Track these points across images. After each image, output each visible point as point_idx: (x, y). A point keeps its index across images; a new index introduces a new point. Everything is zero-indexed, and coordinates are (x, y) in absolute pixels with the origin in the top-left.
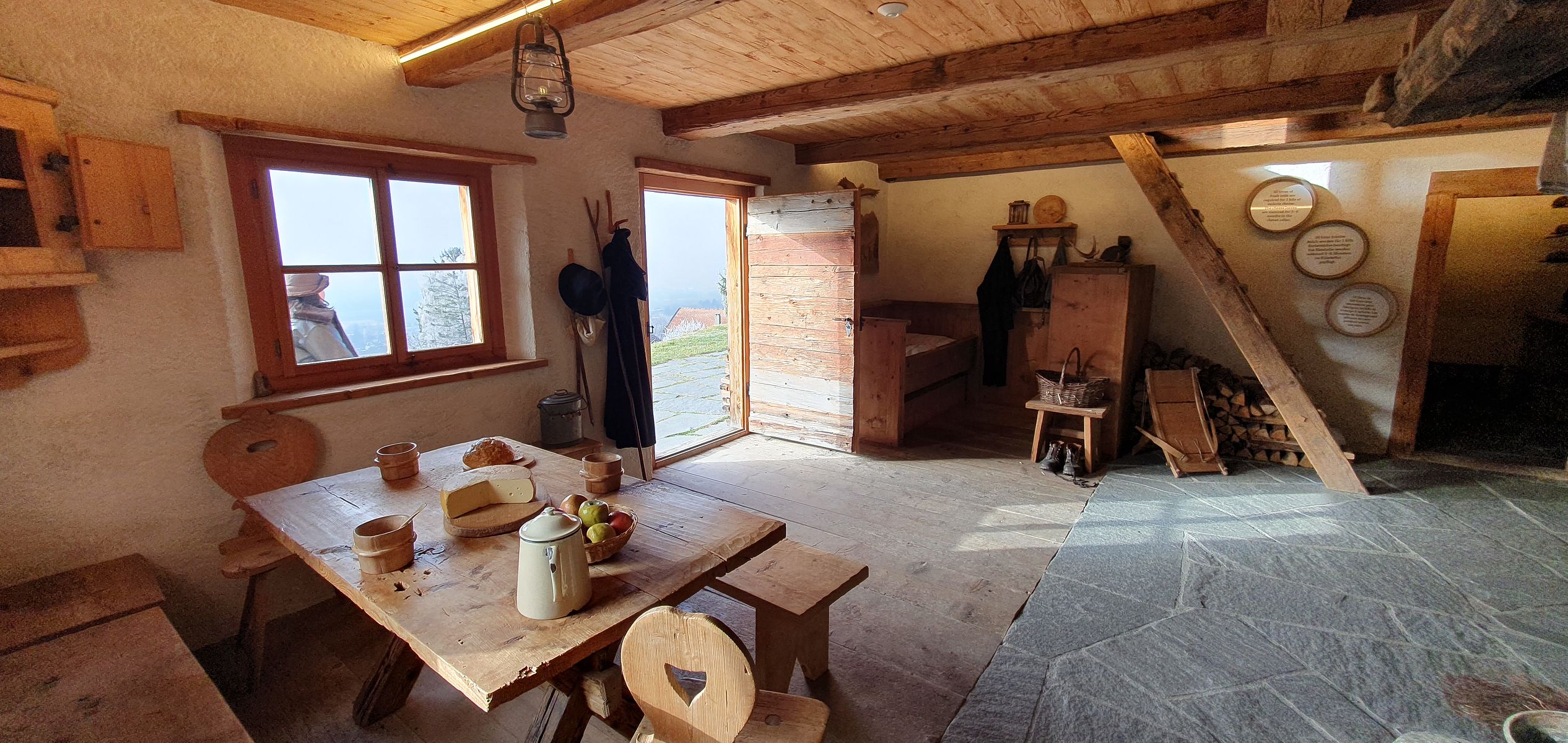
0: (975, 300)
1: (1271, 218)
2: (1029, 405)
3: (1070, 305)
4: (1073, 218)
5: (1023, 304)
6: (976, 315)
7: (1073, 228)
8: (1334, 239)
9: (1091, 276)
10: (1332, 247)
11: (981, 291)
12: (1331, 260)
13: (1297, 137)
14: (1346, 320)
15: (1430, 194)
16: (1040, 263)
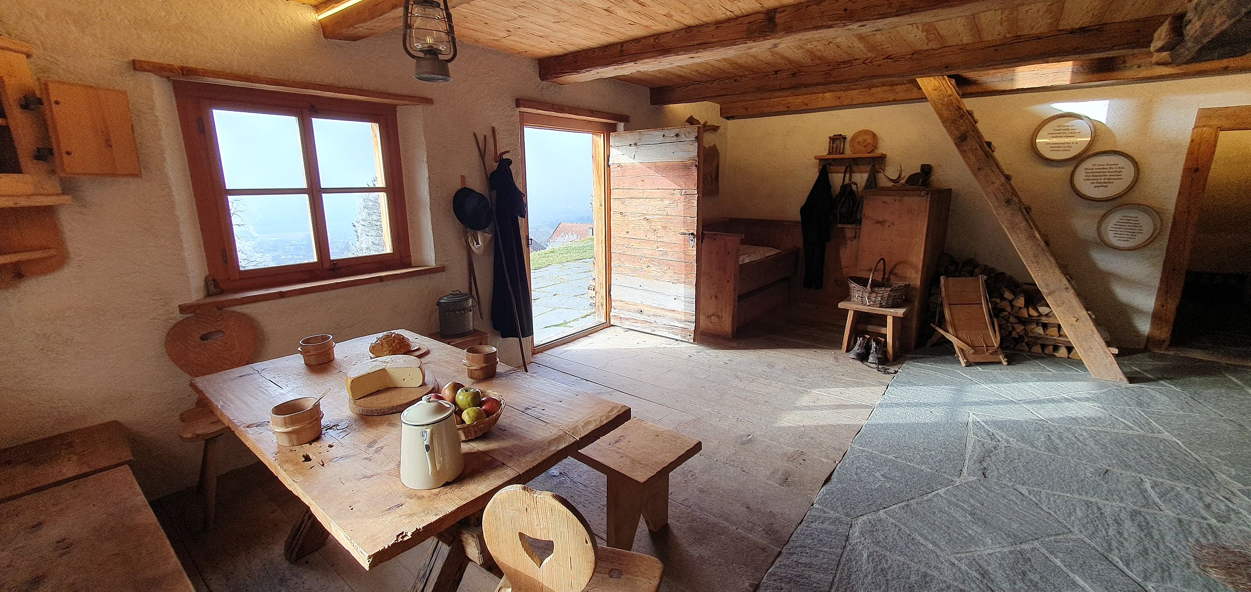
0: (798, 218)
1: (1053, 149)
2: (842, 305)
3: (878, 222)
4: (882, 150)
5: (838, 222)
6: (799, 230)
7: (883, 157)
8: (1108, 167)
9: (897, 198)
10: (1106, 174)
11: (803, 210)
12: (1105, 185)
13: (1080, 78)
14: (1116, 235)
15: (1196, 127)
16: (854, 187)
